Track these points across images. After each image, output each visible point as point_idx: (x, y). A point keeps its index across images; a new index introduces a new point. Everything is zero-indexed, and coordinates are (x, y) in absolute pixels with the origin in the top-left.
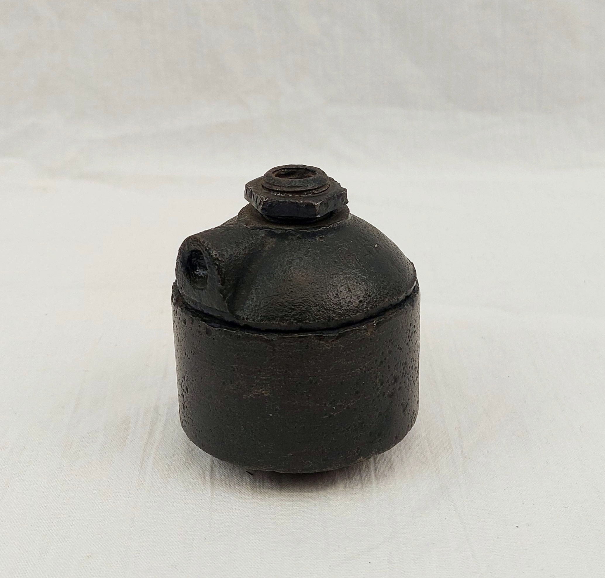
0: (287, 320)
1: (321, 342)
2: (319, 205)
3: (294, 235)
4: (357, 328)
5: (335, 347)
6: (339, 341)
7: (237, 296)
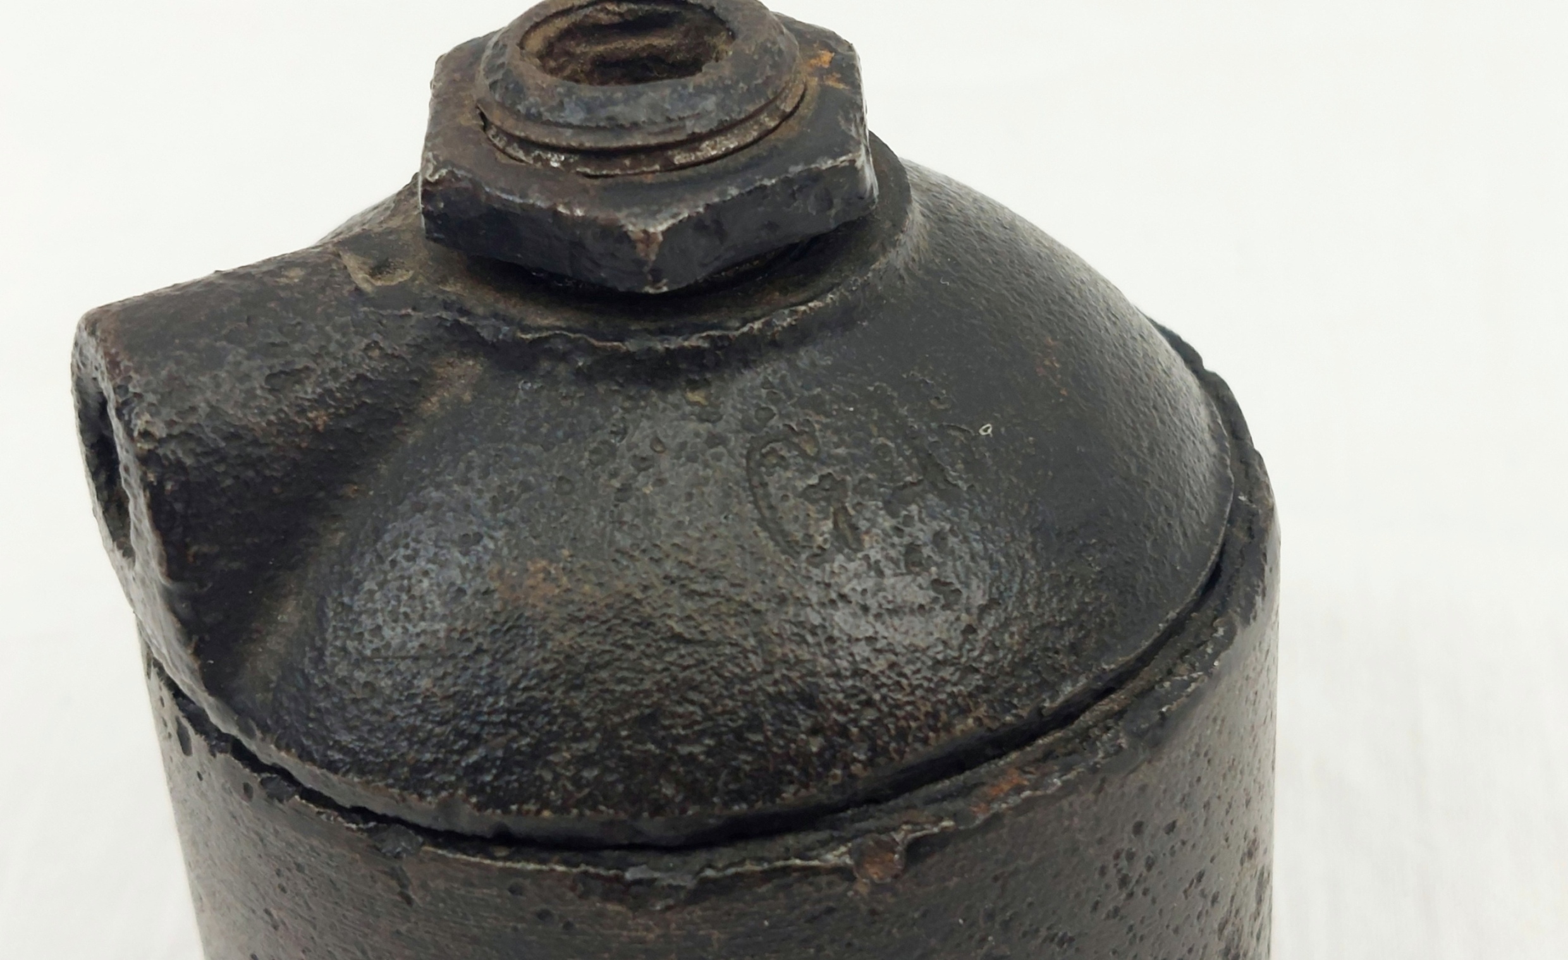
0: (442, 787)
1: (612, 907)
2: (660, 238)
3: (563, 357)
4: (798, 862)
5: (678, 932)
6: (700, 913)
7: (254, 625)
